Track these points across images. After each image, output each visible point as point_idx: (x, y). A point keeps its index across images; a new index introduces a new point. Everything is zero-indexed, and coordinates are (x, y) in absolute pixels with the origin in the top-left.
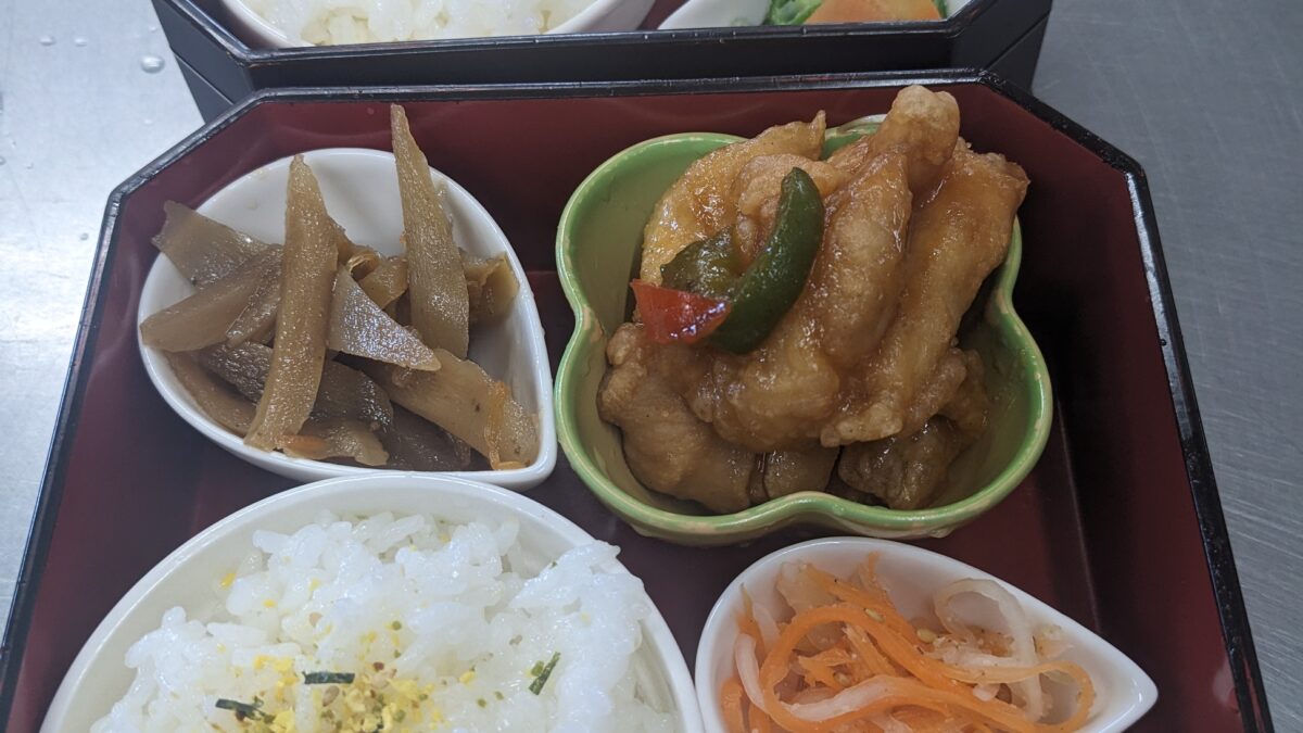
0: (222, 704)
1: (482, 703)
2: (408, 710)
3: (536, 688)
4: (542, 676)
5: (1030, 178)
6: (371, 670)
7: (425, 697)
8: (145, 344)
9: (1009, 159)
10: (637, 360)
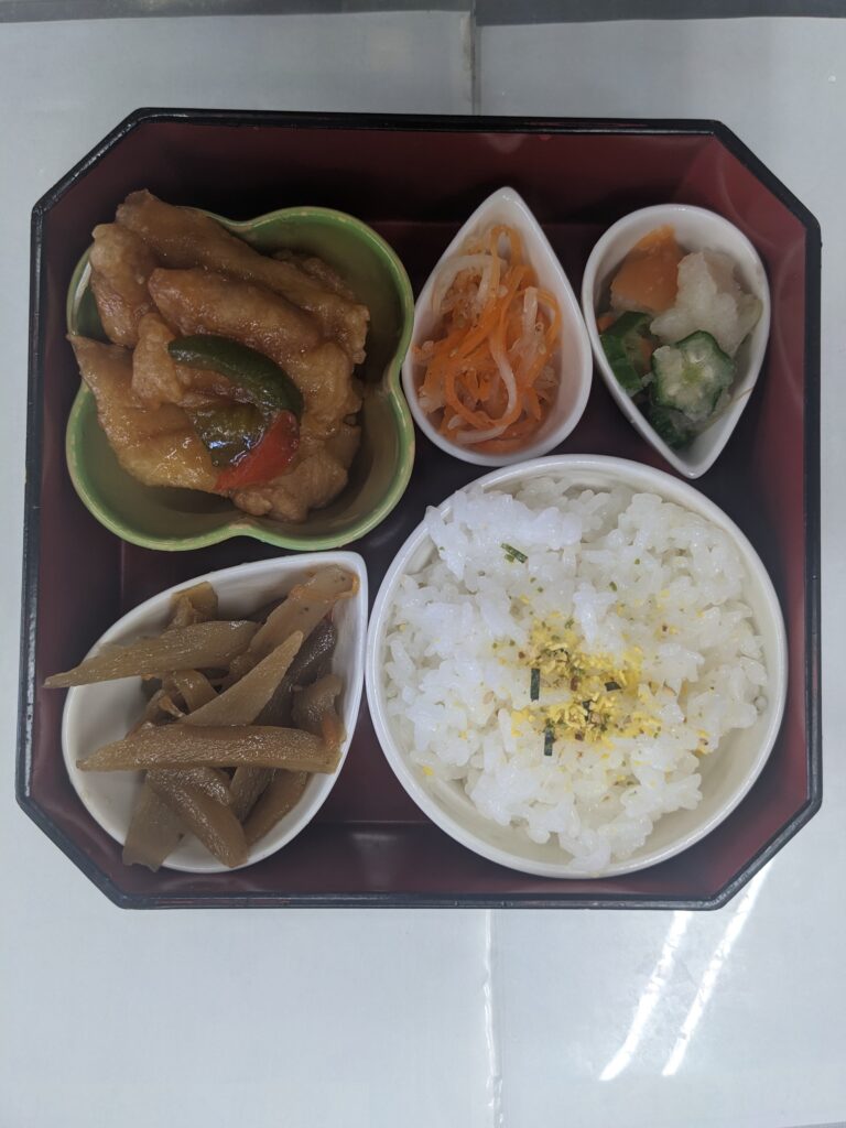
0: (548, 753)
1: (541, 590)
2: (552, 633)
3: (523, 559)
4: (515, 555)
5: (142, 189)
6: (525, 660)
7: (544, 624)
8: (246, 861)
9: (122, 202)
10: (273, 493)
